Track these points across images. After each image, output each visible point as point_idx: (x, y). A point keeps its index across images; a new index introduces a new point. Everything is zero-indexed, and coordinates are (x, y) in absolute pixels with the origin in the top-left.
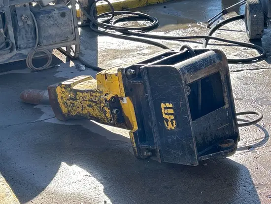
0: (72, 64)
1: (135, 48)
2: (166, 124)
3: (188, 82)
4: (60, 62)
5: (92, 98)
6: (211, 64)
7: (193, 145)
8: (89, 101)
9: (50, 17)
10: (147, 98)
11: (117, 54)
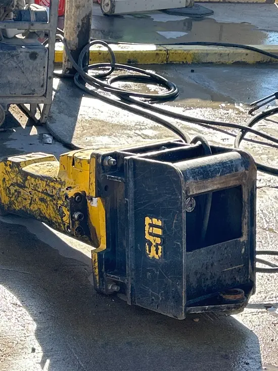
0: (34, 131)
1: (134, 124)
2: (147, 249)
3: (191, 193)
4: (17, 125)
5: (48, 188)
6: (230, 172)
7: (182, 288)
8: (42, 192)
9: (12, 56)
10: (126, 205)
11: (104, 128)
